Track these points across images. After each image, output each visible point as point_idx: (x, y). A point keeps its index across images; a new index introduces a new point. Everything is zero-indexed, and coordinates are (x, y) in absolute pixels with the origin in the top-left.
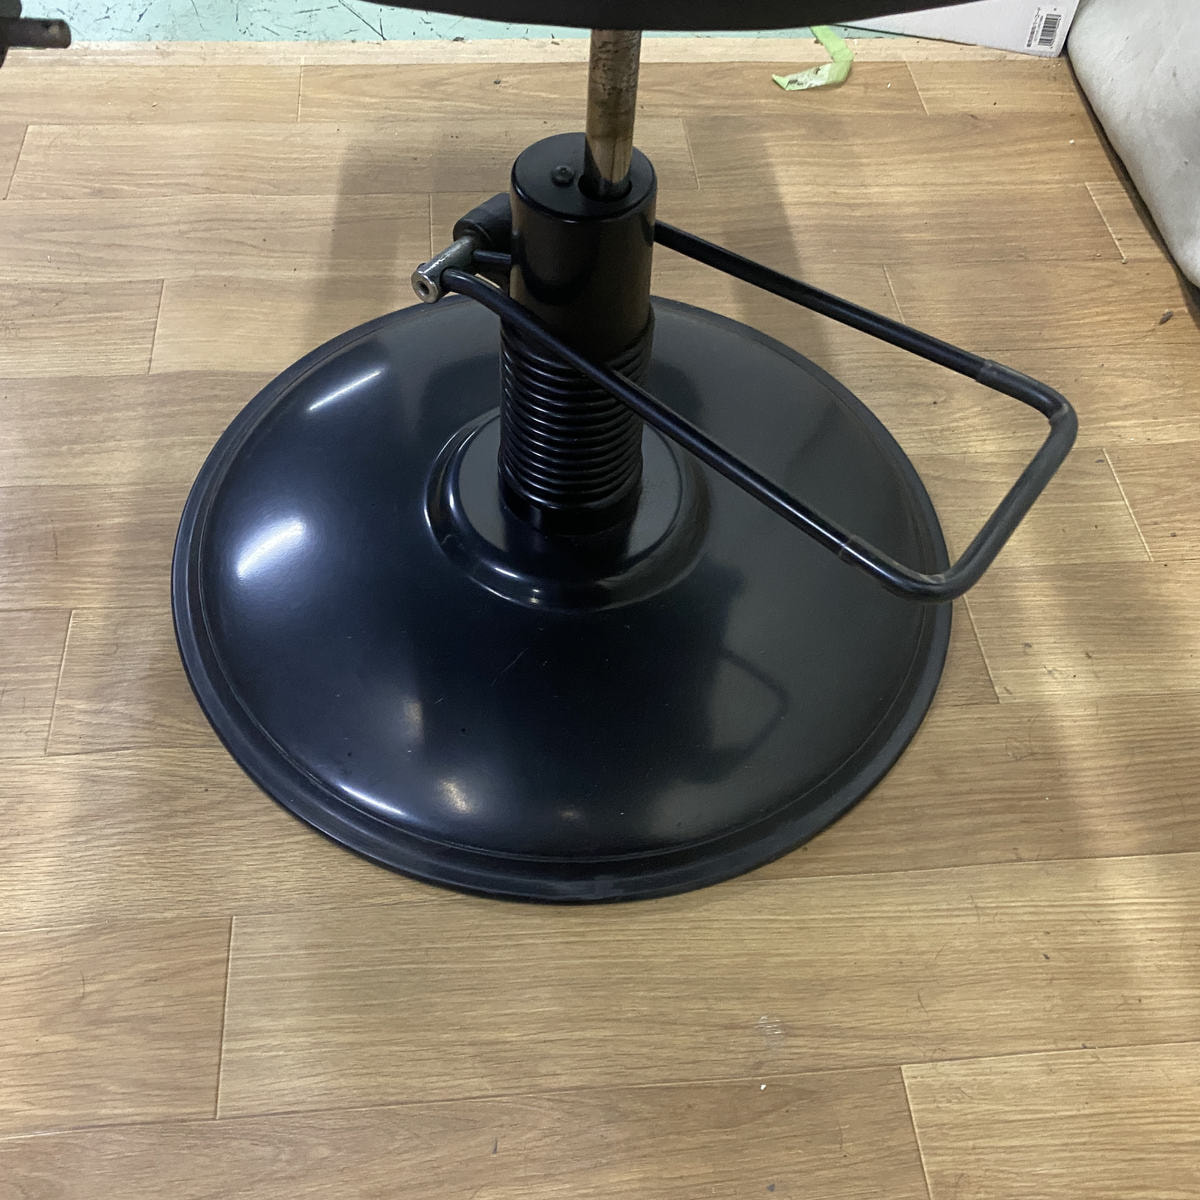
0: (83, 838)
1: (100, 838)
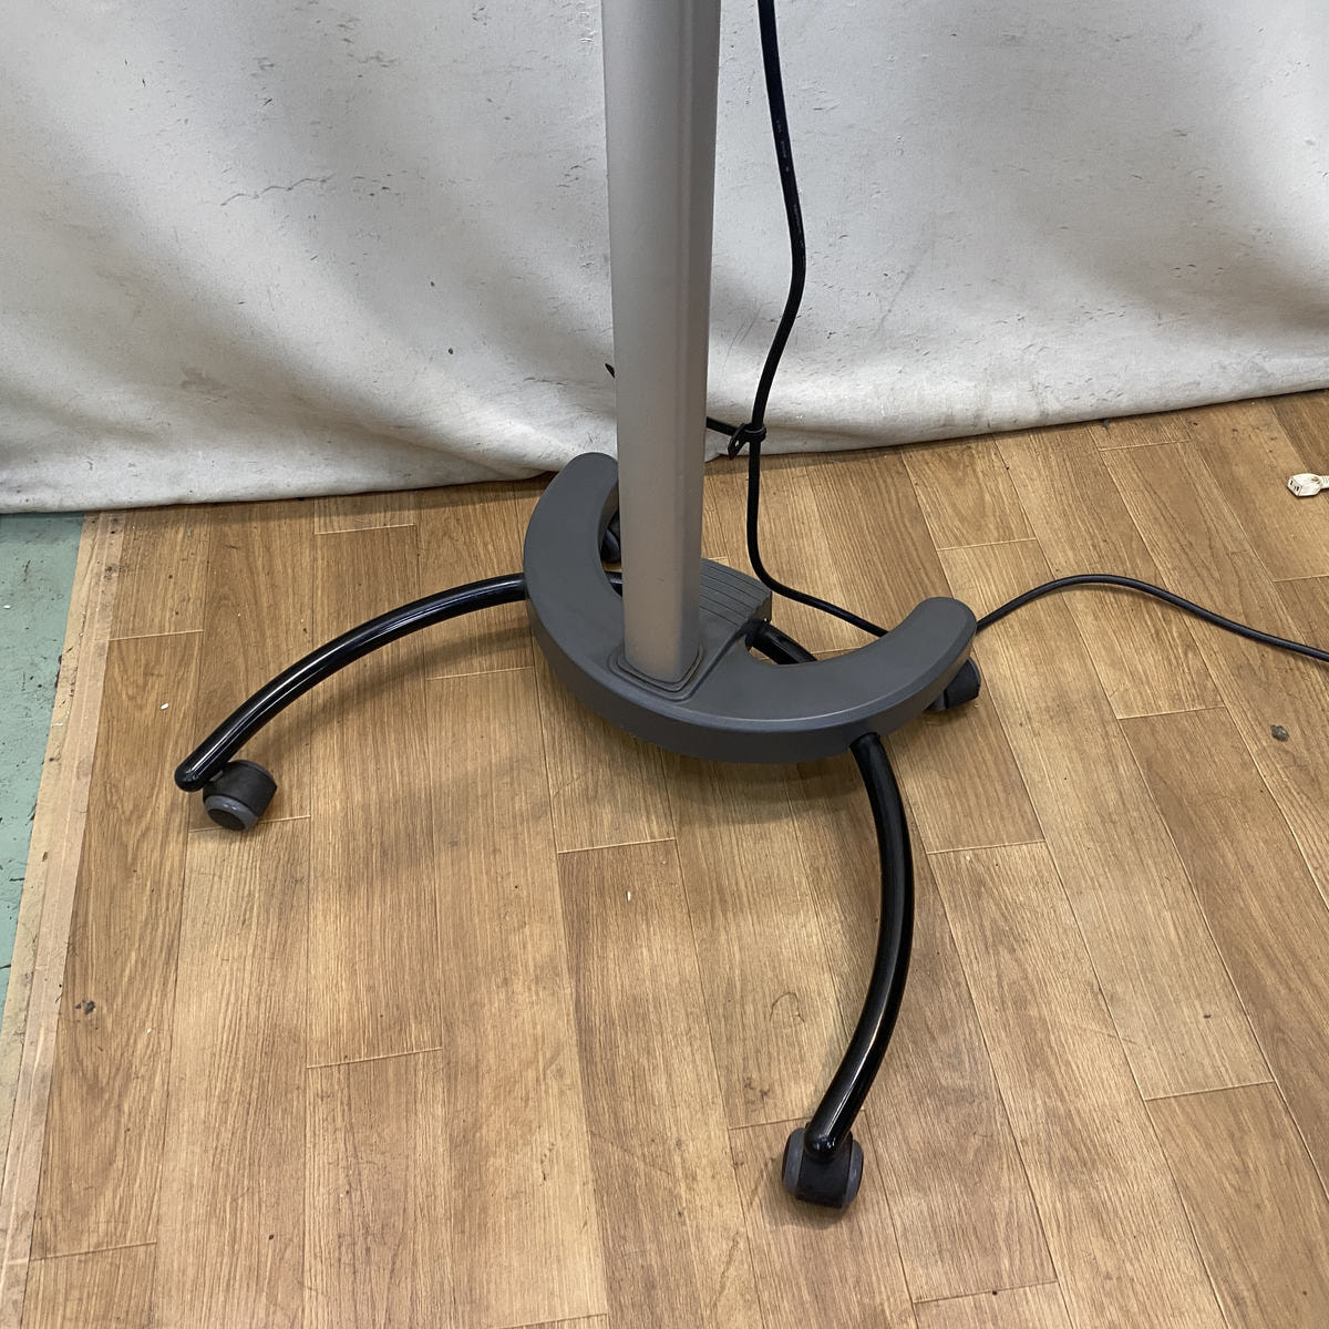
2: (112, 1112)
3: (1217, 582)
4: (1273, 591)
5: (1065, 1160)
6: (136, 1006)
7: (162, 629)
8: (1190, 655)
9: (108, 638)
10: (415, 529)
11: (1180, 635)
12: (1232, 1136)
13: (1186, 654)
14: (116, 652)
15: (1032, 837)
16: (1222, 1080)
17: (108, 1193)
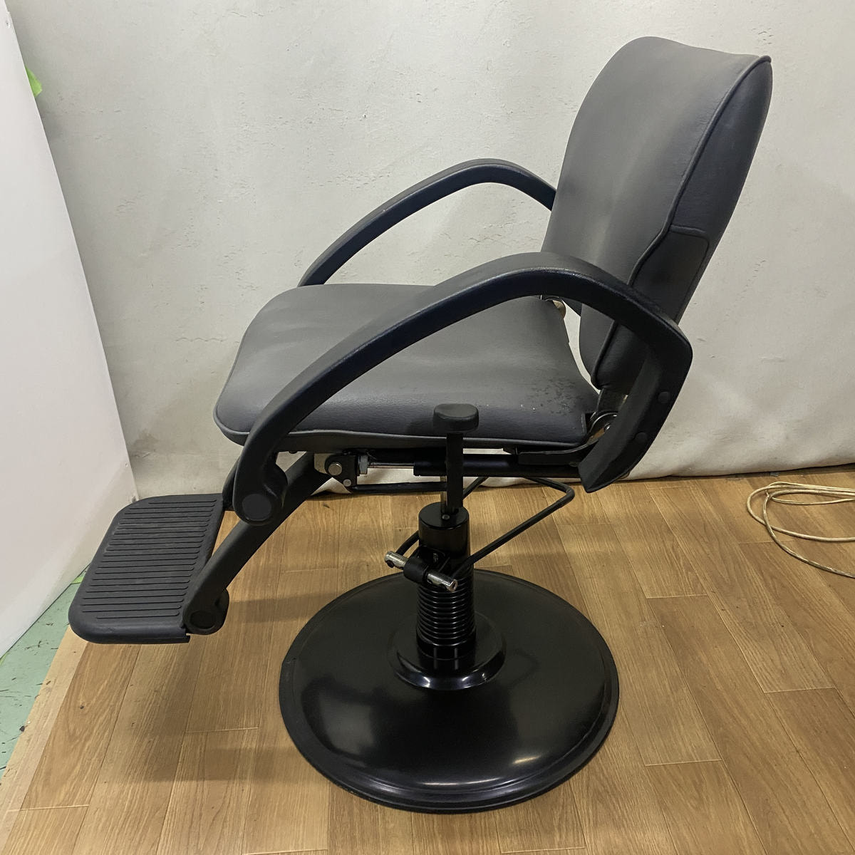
0: (625, 822)
1: (623, 816)
2: (79, 747)
3: (707, 544)
4: (737, 547)
8: (689, 573)
11: (685, 565)
12: (695, 784)
13: (687, 573)
16: (692, 759)
17: (69, 783)
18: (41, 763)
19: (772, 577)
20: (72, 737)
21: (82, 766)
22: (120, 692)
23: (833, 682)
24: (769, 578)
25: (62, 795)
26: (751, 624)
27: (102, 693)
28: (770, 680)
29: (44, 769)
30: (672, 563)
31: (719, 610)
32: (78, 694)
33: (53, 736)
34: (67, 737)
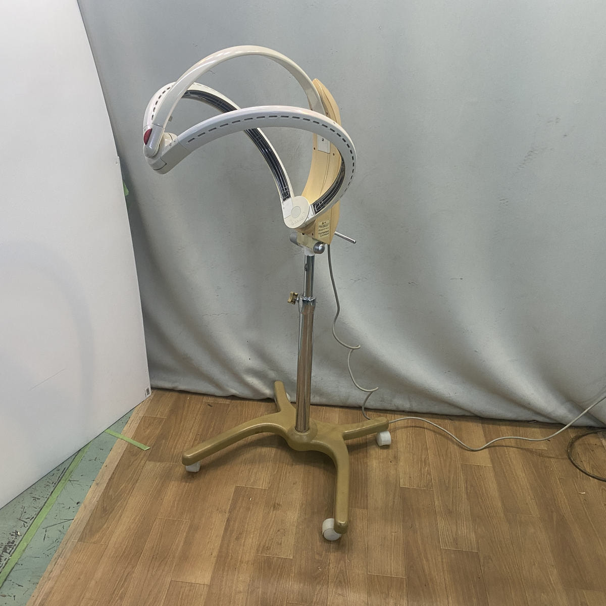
2: (107, 516)
3: (444, 460)
4: (460, 466)
5: (340, 581)
6: (121, 495)
7: (157, 416)
8: (428, 476)
9: (142, 416)
10: (229, 404)
11: (427, 471)
12: (388, 587)
14: (144, 419)
15: (364, 509)
16: (391, 575)
17: (100, 532)
18: (89, 520)
19: (472, 486)
20: (104, 510)
21: (108, 525)
22: (129, 492)
23: (478, 549)
24: (469, 487)
25: (97, 536)
26: (449, 510)
27: (121, 490)
28: (447, 542)
29: (91, 522)
30: (421, 468)
31: (436, 500)
32: (110, 489)
33: (97, 507)
34: (102, 509)
